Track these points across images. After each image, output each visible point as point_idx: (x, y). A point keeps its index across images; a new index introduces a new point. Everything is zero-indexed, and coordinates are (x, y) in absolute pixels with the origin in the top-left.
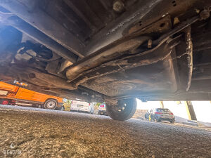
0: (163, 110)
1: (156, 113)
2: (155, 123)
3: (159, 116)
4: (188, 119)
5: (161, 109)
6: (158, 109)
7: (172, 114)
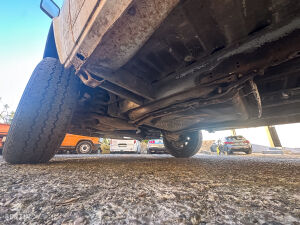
0: (235, 137)
1: (226, 143)
2: (226, 156)
3: (230, 146)
4: (270, 146)
5: (232, 137)
6: (227, 138)
7: (247, 142)
